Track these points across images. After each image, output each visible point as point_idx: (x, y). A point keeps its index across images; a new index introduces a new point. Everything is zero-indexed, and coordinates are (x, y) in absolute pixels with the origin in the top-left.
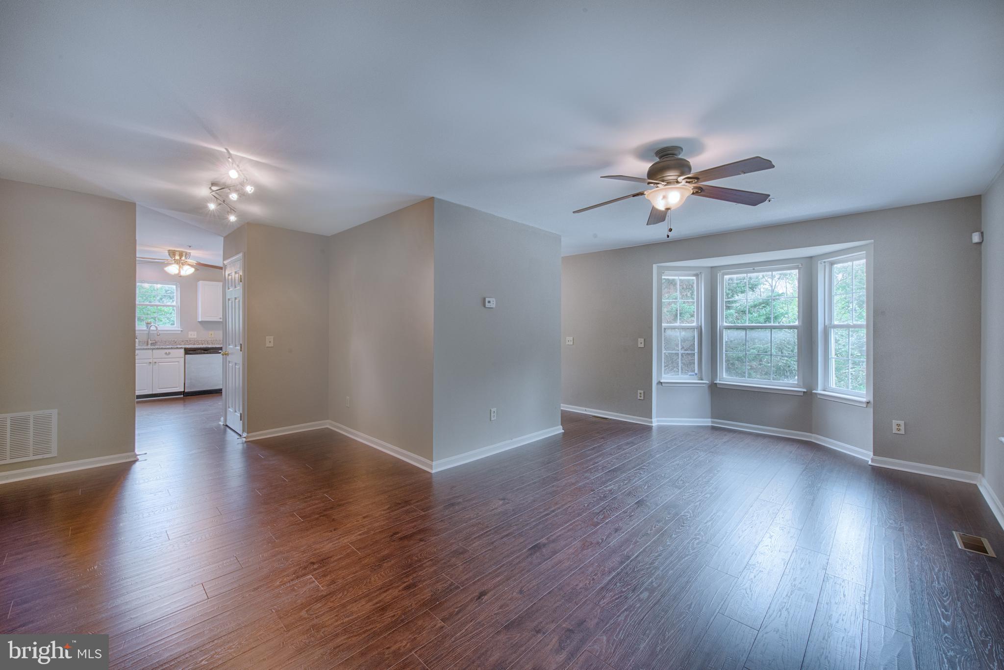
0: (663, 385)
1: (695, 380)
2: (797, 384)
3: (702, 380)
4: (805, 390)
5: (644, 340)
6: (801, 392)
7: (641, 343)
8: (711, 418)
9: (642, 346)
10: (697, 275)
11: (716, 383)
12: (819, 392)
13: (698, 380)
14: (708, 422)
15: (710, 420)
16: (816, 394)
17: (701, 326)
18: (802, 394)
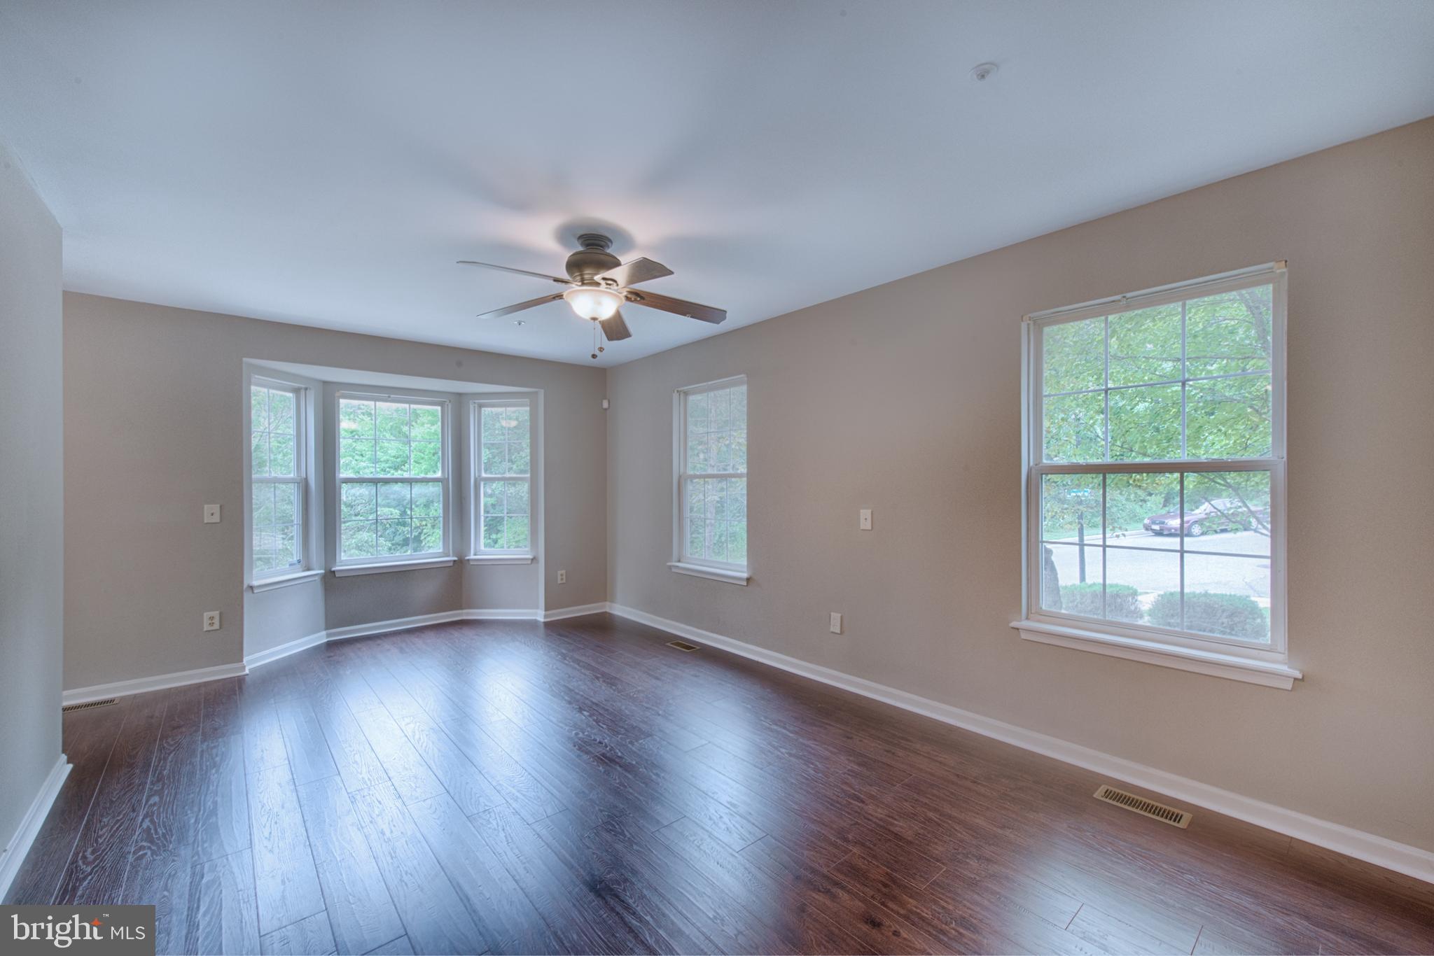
0: (255, 591)
1: (298, 572)
2: (443, 552)
3: (309, 569)
4: (456, 559)
5: (221, 507)
6: (450, 561)
7: (211, 513)
8: (327, 629)
9: (216, 519)
10: (296, 391)
11: (334, 572)
12: (472, 557)
13: (304, 571)
14: (321, 638)
15: (324, 633)
16: (468, 560)
17: (306, 479)
18: (451, 564)
